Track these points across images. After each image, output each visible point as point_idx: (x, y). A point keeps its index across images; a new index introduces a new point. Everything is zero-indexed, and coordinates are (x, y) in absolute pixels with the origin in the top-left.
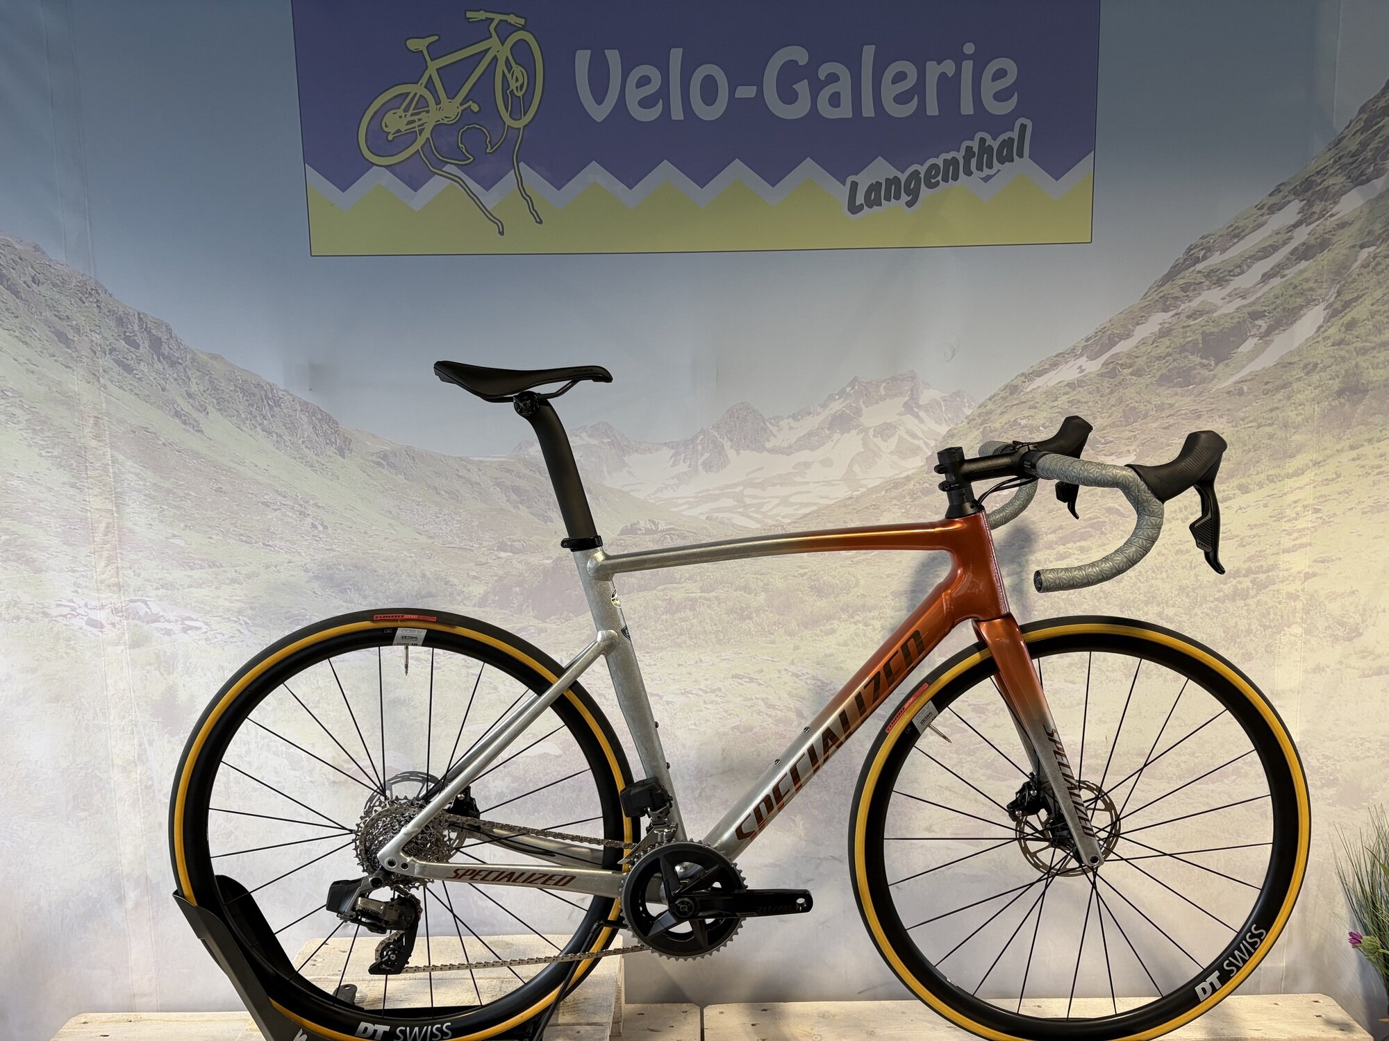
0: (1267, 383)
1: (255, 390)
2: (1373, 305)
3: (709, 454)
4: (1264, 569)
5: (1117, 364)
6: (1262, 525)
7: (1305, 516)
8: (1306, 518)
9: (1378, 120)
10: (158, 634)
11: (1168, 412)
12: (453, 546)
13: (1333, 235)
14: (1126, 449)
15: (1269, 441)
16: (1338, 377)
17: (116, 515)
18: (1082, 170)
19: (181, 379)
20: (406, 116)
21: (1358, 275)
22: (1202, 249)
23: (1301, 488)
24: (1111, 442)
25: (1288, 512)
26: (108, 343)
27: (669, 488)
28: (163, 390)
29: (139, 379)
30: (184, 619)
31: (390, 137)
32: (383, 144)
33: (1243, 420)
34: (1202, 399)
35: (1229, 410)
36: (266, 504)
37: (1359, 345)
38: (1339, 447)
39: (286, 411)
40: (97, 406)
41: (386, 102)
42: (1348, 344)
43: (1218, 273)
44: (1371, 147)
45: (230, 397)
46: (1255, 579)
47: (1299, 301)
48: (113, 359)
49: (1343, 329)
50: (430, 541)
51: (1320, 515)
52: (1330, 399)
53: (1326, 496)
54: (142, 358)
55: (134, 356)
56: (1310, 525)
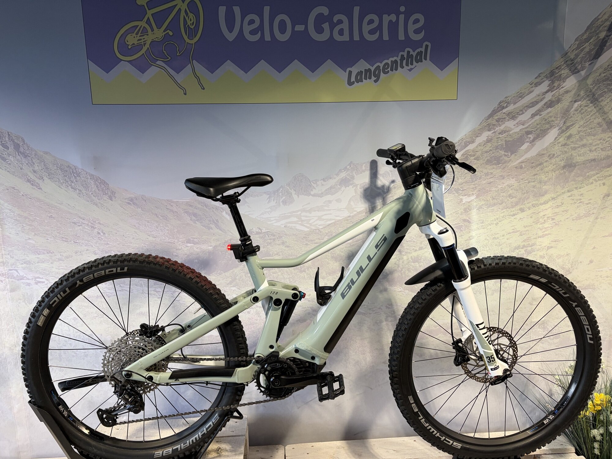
0: (532, 163)
1: (66, 169)
2: (579, 128)
3: (285, 197)
4: (530, 245)
5: (468, 155)
6: (530, 226)
7: (548, 222)
8: (548, 223)
9: (583, 44)
10: (23, 285)
11: (490, 176)
12: (165, 241)
13: (563, 96)
14: (472, 193)
15: (533, 189)
16: (563, 160)
18: (453, 67)
19: (30, 164)
20: (137, 36)
21: (573, 114)
22: (506, 103)
23: (547, 209)
24: (465, 190)
25: (541, 220)
27: (267, 213)
28: (21, 169)
29: (9, 164)
30: (36, 278)
31: (130, 47)
32: (126, 50)
33: (522, 179)
34: (505, 170)
35: (516, 175)
36: (75, 223)
37: (573, 146)
38: (563, 191)
39: (83, 179)
41: (127, 30)
42: (568, 145)
43: (512, 114)
44: (579, 57)
45: (55, 172)
46: (527, 249)
47: (547, 126)
49: (566, 139)
50: (154, 239)
51: (554, 221)
52: (560, 170)
53: (557, 213)
54: (10, 154)
55: (7, 153)
56: (550, 225)
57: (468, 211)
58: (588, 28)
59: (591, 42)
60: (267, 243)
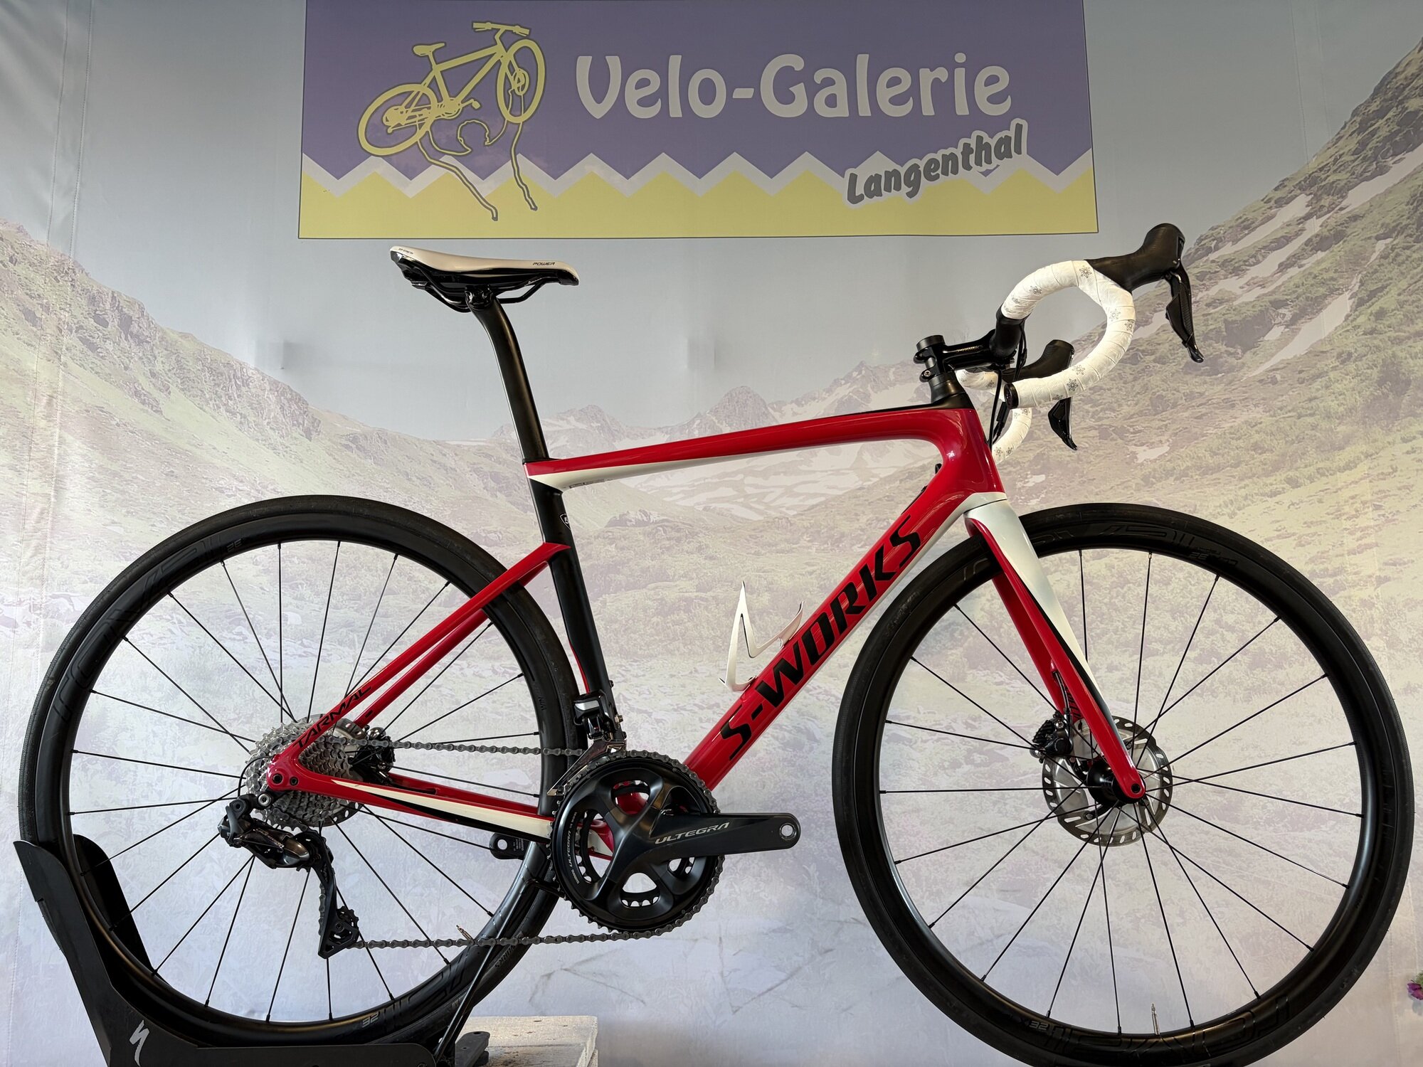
0: (1301, 372)
1: (222, 369)
2: (1399, 295)
4: (1330, 572)
5: (1137, 350)
6: (1321, 523)
7: (1366, 513)
8: (1367, 516)
9: (1373, 122)
11: (1198, 401)
13: (1347, 227)
14: (1158, 439)
15: (1313, 432)
16: (1376, 367)
17: (53, 500)
18: (1082, 167)
19: (147, 357)
20: (407, 111)
21: (1379, 266)
22: (1213, 240)
23: (1357, 482)
24: (1140, 431)
25: (1347, 509)
26: (76, 321)
28: (126, 368)
29: (102, 357)
31: (390, 130)
32: (380, 136)
33: (1281, 409)
34: (1233, 387)
35: (1264, 399)
36: (220, 489)
37: (1393, 334)
38: (1390, 439)
39: (253, 390)
40: (54, 385)
41: (387, 101)
42: (1381, 334)
43: (1233, 262)
44: (1369, 146)
45: (196, 377)
47: (1322, 290)
48: (78, 337)
49: (1372, 318)
51: (1382, 512)
52: (1371, 389)
53: (1384, 491)
54: (109, 336)
55: (101, 334)
56: (1372, 523)
57: (1153, 484)
58: (1377, 91)
59: (1390, 119)
60: (661, 548)
